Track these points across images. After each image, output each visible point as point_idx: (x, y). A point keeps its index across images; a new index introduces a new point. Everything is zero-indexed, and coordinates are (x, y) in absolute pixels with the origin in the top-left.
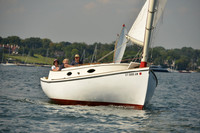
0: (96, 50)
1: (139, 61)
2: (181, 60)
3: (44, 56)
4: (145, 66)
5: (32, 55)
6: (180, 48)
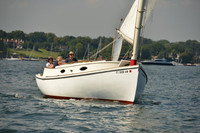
1: (129, 59)
2: (185, 53)
3: (49, 50)
4: (135, 64)
5: (37, 50)
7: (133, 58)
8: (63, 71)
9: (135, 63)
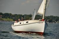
0: (25, 17)
3: (10, 18)
5: (6, 18)
6: (50, 16)
7: (43, 19)
8: (20, 23)
9: (44, 20)
